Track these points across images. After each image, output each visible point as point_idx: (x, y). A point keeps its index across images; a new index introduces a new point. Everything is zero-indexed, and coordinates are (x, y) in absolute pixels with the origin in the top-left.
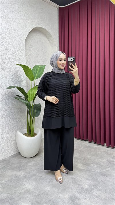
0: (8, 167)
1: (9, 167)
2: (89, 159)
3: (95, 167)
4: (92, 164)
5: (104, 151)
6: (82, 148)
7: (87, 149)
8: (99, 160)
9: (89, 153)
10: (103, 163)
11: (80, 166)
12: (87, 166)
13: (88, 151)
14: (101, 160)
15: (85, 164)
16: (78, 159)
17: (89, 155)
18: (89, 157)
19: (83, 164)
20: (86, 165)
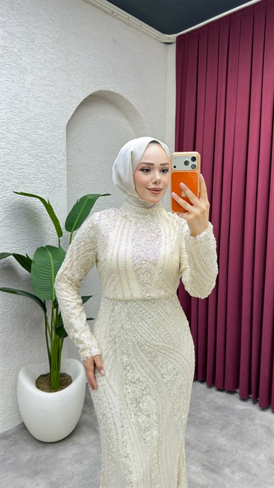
0: (8, 459)
1: (9, 461)
2: (220, 450)
3: (237, 478)
4: (229, 466)
5: (263, 426)
6: (205, 410)
7: (217, 414)
8: (247, 455)
9: (222, 429)
10: (259, 466)
11: (195, 473)
12: (213, 475)
13: (221, 422)
14: (253, 456)
15: (208, 468)
16: (192, 448)
17: (223, 436)
18: (222, 441)
19: (203, 465)
20: (212, 470)
